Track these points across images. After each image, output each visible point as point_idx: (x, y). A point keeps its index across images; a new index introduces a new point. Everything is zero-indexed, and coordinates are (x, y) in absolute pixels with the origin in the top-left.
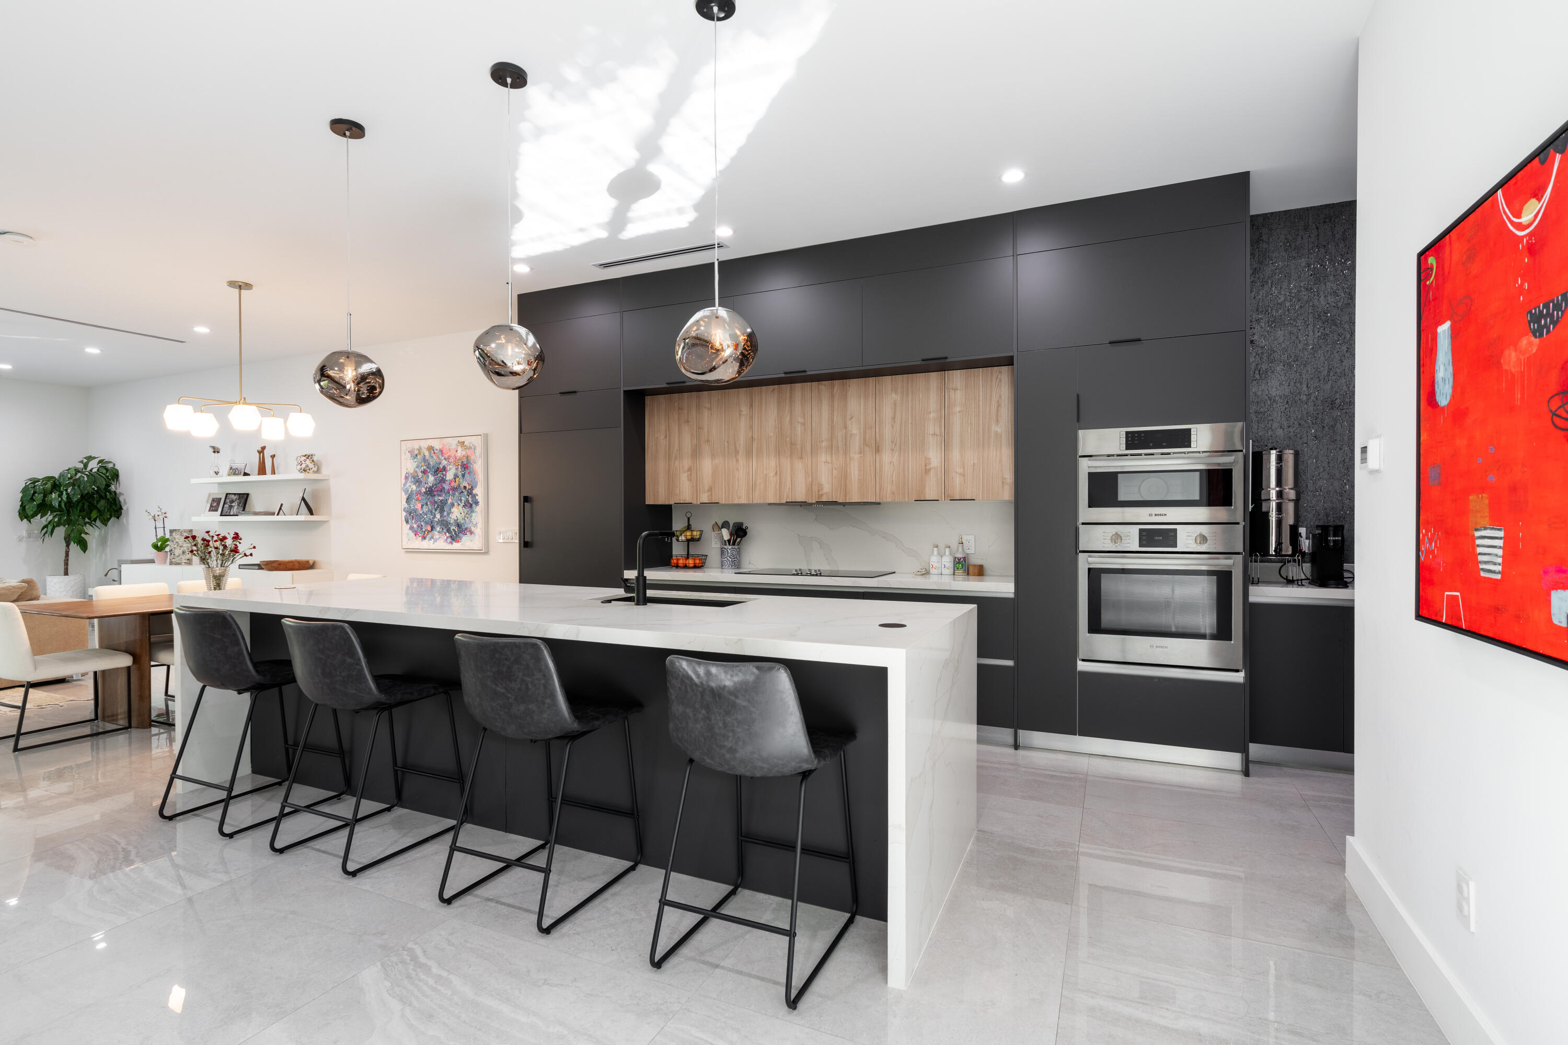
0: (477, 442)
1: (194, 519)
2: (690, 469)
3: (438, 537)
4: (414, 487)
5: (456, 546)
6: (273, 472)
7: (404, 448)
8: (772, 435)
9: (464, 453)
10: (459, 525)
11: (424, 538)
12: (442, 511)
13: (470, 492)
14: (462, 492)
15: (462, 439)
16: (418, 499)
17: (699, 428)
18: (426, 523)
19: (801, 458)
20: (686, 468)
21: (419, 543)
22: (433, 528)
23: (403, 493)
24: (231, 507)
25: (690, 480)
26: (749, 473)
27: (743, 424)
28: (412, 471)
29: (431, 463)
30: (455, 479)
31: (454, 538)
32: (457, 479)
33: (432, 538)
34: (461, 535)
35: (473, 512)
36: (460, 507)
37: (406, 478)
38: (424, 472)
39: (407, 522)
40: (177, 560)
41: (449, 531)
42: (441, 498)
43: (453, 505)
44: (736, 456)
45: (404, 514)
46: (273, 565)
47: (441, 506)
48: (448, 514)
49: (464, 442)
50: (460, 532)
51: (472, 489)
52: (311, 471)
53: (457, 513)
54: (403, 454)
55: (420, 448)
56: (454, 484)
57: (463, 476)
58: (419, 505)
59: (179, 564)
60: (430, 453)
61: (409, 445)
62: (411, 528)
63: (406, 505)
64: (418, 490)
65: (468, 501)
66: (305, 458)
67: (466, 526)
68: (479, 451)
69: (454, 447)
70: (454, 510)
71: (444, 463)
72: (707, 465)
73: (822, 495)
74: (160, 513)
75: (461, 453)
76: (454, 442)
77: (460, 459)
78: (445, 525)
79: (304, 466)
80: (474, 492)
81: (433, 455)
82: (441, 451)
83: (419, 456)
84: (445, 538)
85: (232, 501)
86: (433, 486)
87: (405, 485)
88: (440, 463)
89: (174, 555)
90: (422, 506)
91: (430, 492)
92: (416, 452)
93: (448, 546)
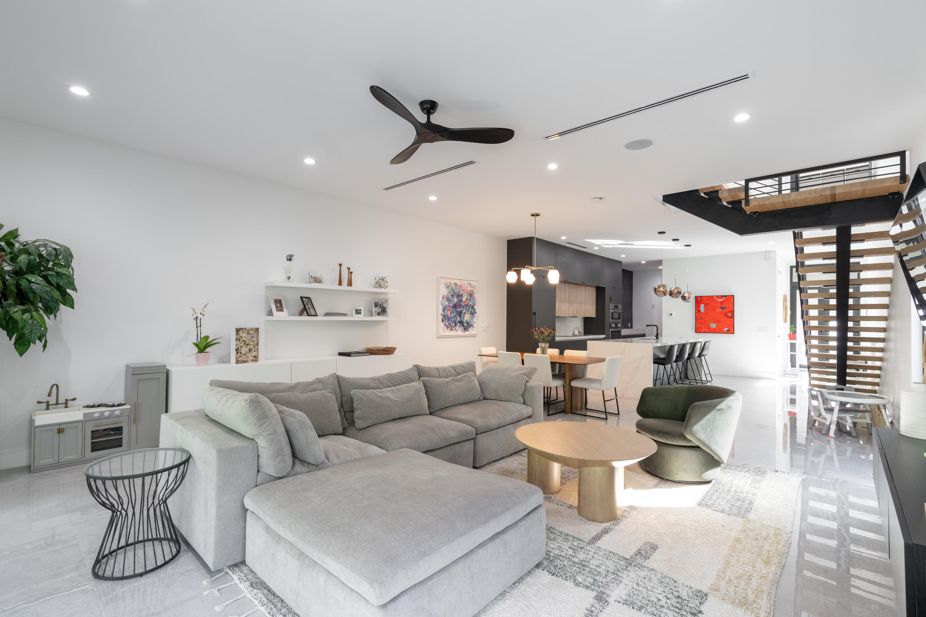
0: (477, 285)
3: (458, 329)
4: (447, 303)
5: (466, 333)
7: (442, 282)
9: (471, 288)
10: (468, 323)
11: (451, 330)
12: (460, 316)
13: (473, 308)
14: (470, 307)
15: (470, 282)
16: (448, 310)
18: (453, 322)
21: (448, 333)
22: (456, 324)
23: (441, 306)
28: (446, 295)
29: (456, 292)
30: (466, 301)
31: (466, 329)
32: (467, 301)
33: (456, 329)
34: (468, 328)
35: (474, 317)
36: (469, 314)
37: (443, 298)
38: (452, 296)
39: (443, 321)
40: (244, 358)
41: (464, 326)
42: (460, 310)
43: (465, 313)
45: (441, 317)
47: (460, 314)
48: (463, 318)
49: (471, 284)
50: (468, 326)
51: (474, 306)
53: (467, 317)
54: (441, 284)
55: (450, 283)
56: (466, 303)
57: (470, 299)
58: (449, 313)
59: (246, 362)
60: (455, 286)
61: (445, 281)
62: (445, 325)
63: (443, 313)
64: (449, 304)
65: (472, 311)
67: (471, 323)
68: (477, 289)
69: (466, 285)
70: (466, 316)
71: (462, 292)
75: (469, 288)
76: (466, 283)
77: (469, 291)
78: (461, 322)
80: (474, 307)
81: (456, 287)
82: (460, 286)
83: (450, 287)
84: (462, 329)
86: (456, 303)
87: (442, 301)
88: (460, 292)
89: (241, 353)
90: (451, 313)
91: (455, 306)
92: (448, 285)
93: (463, 334)
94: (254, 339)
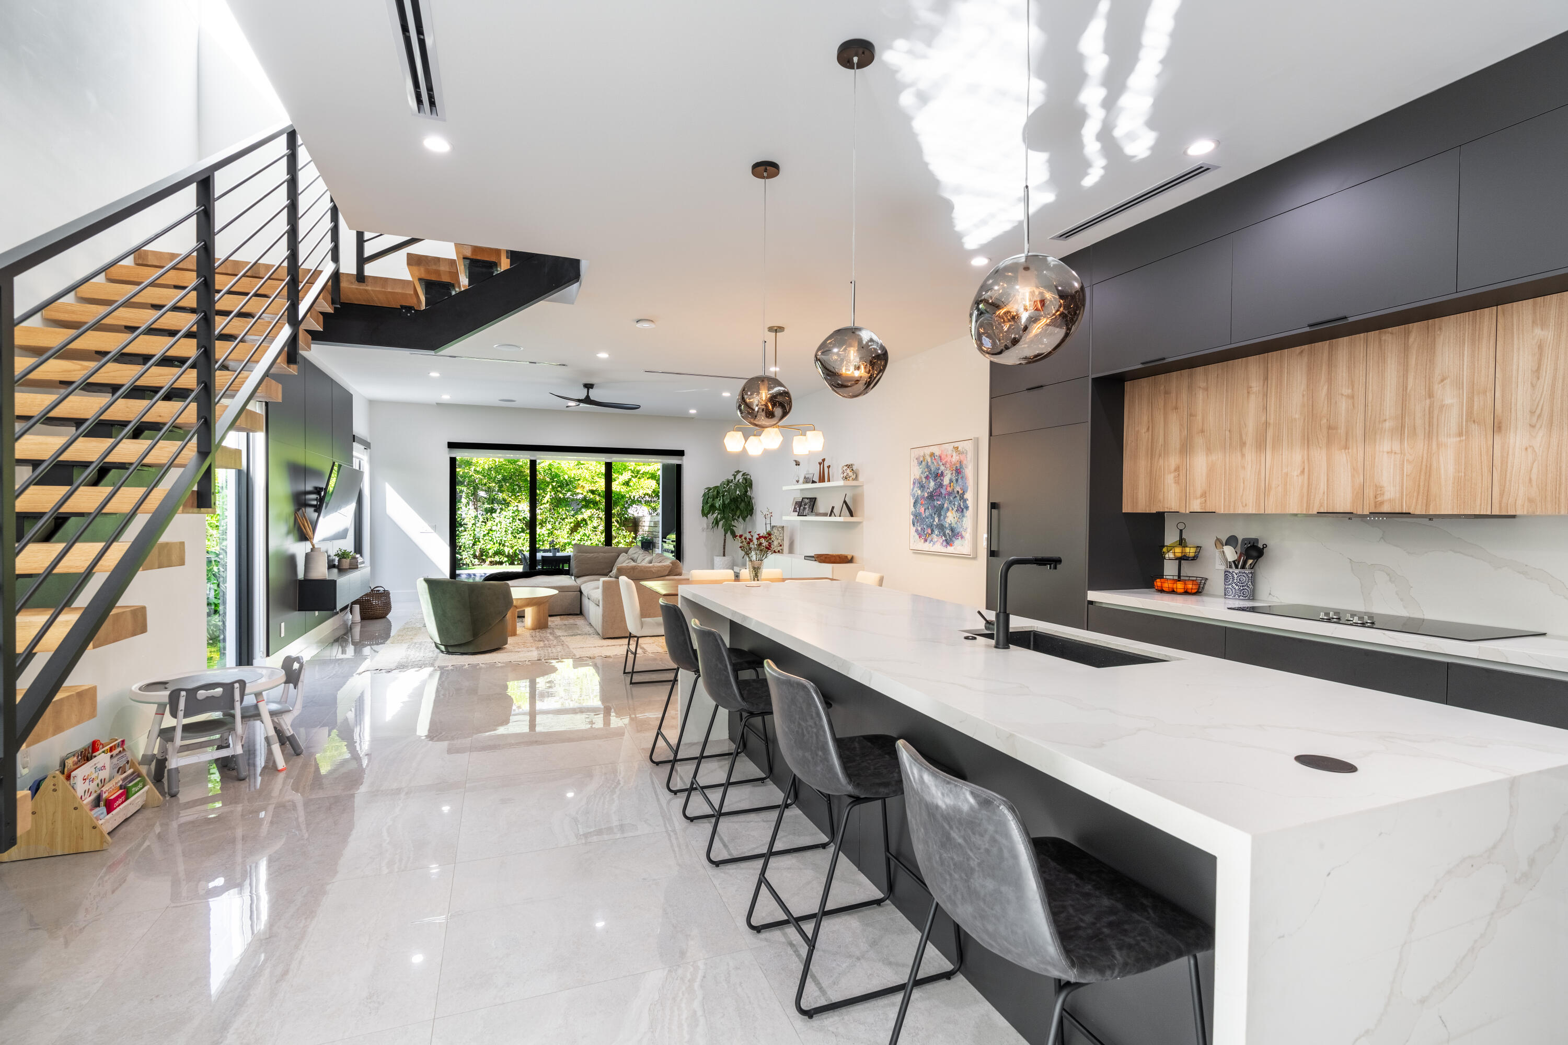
0: (968, 446)
1: (785, 518)
2: (1177, 469)
3: (936, 540)
4: (919, 492)
5: (950, 549)
6: (829, 480)
7: (913, 455)
8: (1297, 416)
9: (958, 458)
10: (952, 530)
11: (926, 540)
12: (939, 516)
13: (962, 498)
14: (956, 497)
15: (956, 445)
16: (922, 504)
17: (1191, 415)
18: (928, 526)
19: (1346, 447)
20: (1173, 467)
21: (922, 545)
22: (932, 531)
23: (911, 498)
24: (805, 509)
25: (1177, 482)
26: (1260, 471)
27: (1252, 406)
28: (918, 477)
29: (932, 469)
30: (950, 483)
31: (949, 542)
32: (952, 484)
33: (932, 541)
34: (954, 539)
35: (963, 516)
36: (954, 511)
37: (914, 483)
38: (927, 478)
39: (914, 525)
41: (945, 535)
42: (939, 503)
43: (948, 509)
44: (1241, 450)
45: (912, 517)
46: (822, 558)
47: (939, 511)
48: (944, 518)
49: (958, 448)
50: (954, 536)
51: (963, 493)
52: (851, 478)
53: (951, 517)
54: (912, 461)
55: (924, 455)
56: (949, 489)
57: (957, 480)
58: (923, 509)
60: (932, 459)
61: (917, 452)
62: (917, 531)
63: (913, 509)
64: (922, 494)
65: (960, 505)
66: (846, 467)
67: (958, 530)
68: (970, 455)
69: (950, 452)
70: (949, 514)
71: (942, 468)
72: (1200, 463)
73: (1382, 503)
74: (768, 513)
75: (955, 458)
76: (950, 448)
77: (954, 464)
78: (942, 528)
79: (845, 474)
80: (965, 497)
81: (934, 461)
82: (940, 457)
83: (923, 463)
84: (942, 541)
85: (805, 504)
86: (933, 491)
87: (913, 490)
88: (939, 469)
90: (925, 510)
91: (931, 497)
92: (921, 459)
93: (944, 550)
94: (781, 535)
